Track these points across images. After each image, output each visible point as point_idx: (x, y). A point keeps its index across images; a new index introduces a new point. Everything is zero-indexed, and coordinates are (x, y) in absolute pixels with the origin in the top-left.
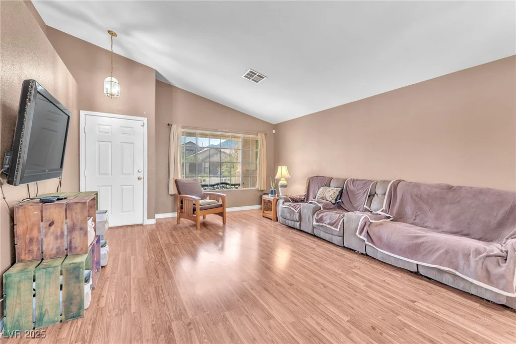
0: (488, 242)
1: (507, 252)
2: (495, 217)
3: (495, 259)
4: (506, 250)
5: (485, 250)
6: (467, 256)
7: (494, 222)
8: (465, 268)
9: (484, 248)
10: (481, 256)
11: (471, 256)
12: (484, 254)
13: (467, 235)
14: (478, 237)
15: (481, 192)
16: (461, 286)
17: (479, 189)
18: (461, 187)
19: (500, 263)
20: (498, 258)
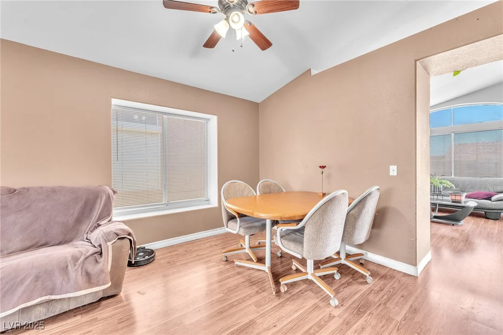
0: (69, 242)
1: (100, 246)
2: (72, 214)
3: (92, 258)
4: (99, 244)
5: (81, 253)
6: (65, 269)
7: (71, 220)
8: (64, 284)
9: (78, 251)
10: (80, 261)
11: (70, 267)
12: (82, 258)
13: (45, 245)
14: (58, 242)
15: (54, 191)
16: (57, 309)
17: (51, 188)
18: (28, 189)
19: (98, 259)
20: (95, 255)
